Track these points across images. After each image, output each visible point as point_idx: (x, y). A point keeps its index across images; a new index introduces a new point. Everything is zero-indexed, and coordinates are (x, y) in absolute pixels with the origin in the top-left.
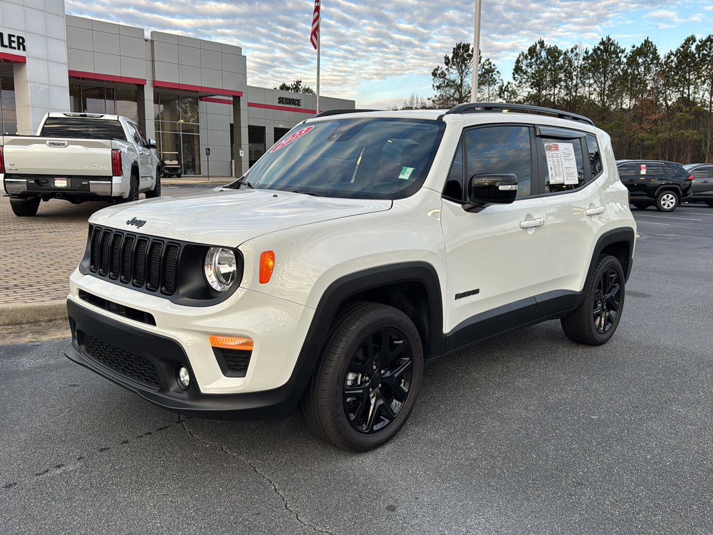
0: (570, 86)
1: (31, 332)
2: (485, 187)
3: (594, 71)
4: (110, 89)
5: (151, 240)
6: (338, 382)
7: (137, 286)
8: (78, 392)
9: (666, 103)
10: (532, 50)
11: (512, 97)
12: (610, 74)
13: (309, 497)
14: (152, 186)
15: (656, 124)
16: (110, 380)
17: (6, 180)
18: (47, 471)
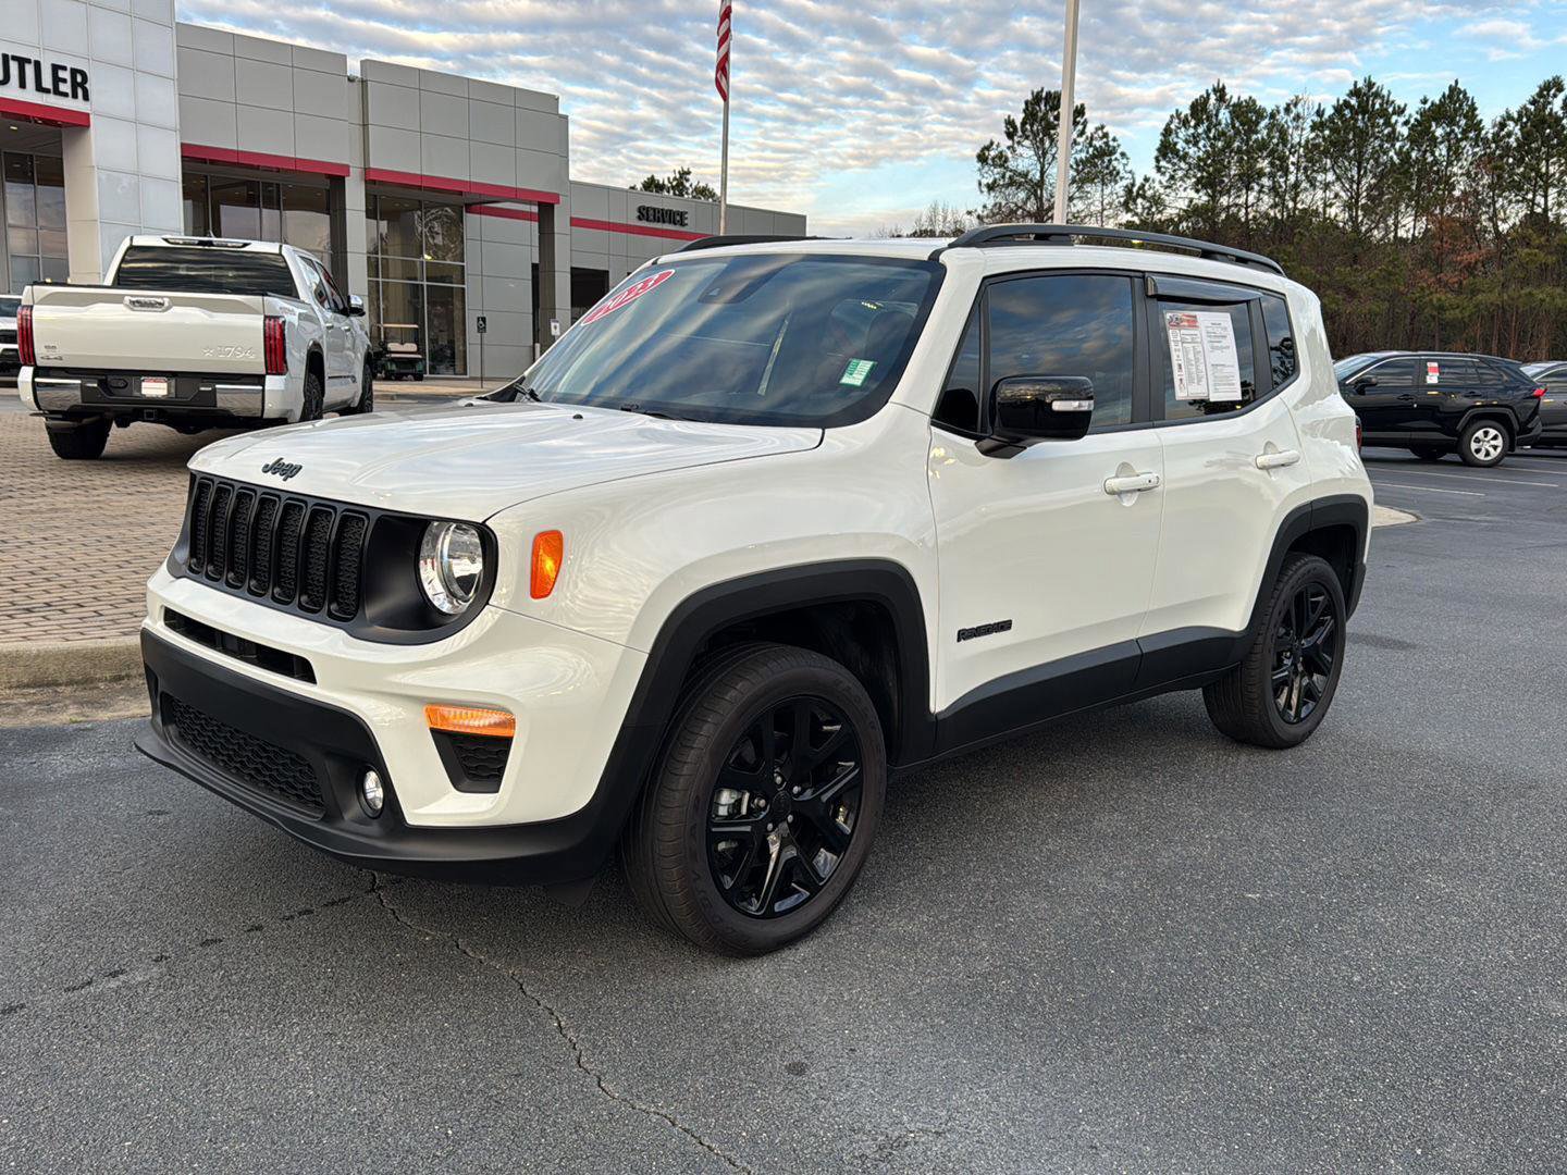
0: (1281, 187)
1: (75, 703)
2: (1026, 404)
3: (1335, 155)
4: (271, 185)
5: (310, 506)
6: (696, 807)
7: (282, 602)
8: (166, 825)
9: (1496, 227)
10: (1199, 108)
11: (1154, 209)
12: (1372, 161)
13: (628, 1044)
14: (353, 398)
15: (1471, 274)
16: (236, 803)
17: (37, 380)
18: (89, 983)
